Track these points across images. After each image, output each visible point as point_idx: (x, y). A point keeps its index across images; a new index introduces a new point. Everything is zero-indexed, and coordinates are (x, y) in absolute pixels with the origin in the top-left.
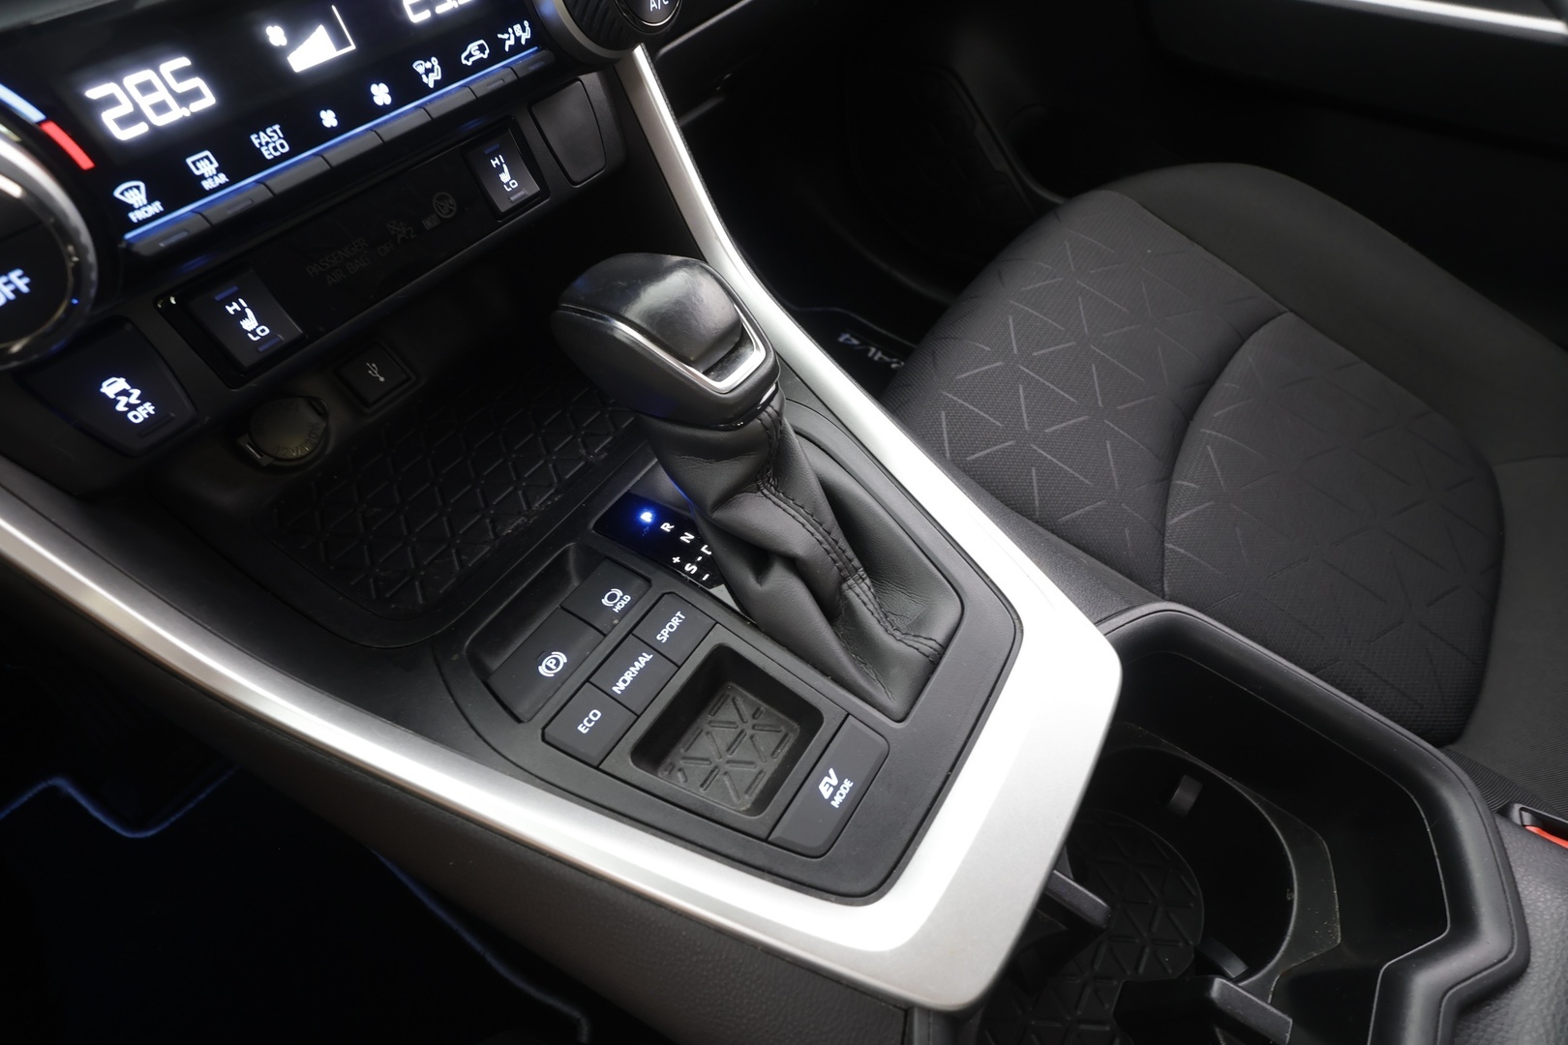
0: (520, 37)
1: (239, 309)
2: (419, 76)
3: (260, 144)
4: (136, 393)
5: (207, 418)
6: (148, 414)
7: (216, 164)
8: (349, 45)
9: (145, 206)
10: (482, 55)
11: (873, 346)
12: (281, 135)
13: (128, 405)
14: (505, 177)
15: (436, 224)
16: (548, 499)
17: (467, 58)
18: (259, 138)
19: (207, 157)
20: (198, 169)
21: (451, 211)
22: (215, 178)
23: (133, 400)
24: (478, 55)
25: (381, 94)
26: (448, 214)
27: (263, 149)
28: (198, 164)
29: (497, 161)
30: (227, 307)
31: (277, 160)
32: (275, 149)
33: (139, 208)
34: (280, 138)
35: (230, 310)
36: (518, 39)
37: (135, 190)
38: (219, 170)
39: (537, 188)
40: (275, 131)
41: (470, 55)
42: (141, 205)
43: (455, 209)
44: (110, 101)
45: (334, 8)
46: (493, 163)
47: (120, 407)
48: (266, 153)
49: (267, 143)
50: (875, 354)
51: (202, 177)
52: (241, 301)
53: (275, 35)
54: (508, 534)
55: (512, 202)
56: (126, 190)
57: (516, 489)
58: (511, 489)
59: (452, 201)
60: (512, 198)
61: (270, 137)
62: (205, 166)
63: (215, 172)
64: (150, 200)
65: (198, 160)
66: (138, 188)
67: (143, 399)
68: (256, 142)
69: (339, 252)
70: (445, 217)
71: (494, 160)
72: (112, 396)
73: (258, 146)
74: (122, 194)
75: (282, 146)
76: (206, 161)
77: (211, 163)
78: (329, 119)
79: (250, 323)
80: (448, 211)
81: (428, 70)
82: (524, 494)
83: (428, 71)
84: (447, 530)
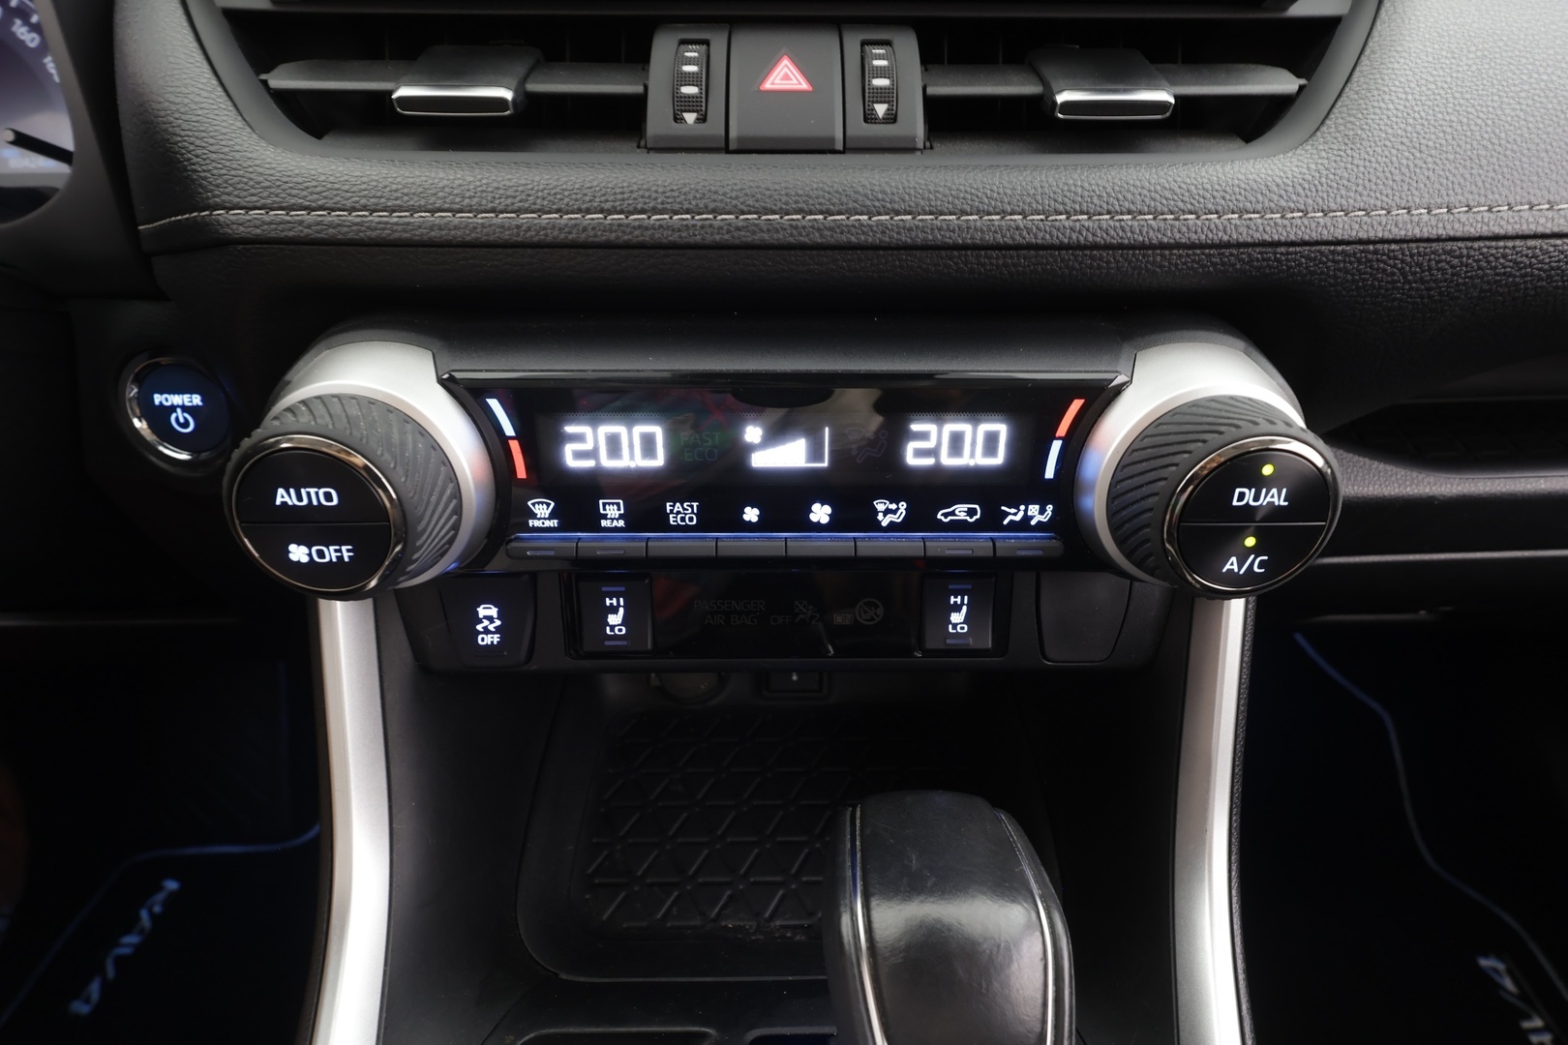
0: (1032, 517)
1: (615, 604)
2: (876, 512)
3: (672, 511)
4: (498, 623)
5: (535, 667)
6: (492, 642)
7: (622, 512)
8: (822, 461)
9: (545, 519)
10: (968, 518)
11: (1542, 1017)
12: (695, 511)
13: (486, 628)
14: (957, 618)
15: (847, 622)
16: (794, 928)
17: (946, 515)
18: (674, 506)
19: (618, 504)
20: (605, 509)
21: (872, 619)
22: (615, 521)
23: (491, 628)
24: (962, 516)
25: (820, 513)
26: (867, 620)
27: (671, 516)
28: (607, 507)
29: (959, 600)
30: (607, 599)
31: (678, 528)
32: (683, 519)
33: (539, 519)
34: (693, 512)
35: (608, 602)
36: (1027, 518)
37: (545, 506)
38: (621, 517)
39: (989, 643)
40: (692, 507)
41: (953, 513)
42: (543, 516)
43: (878, 620)
44: (579, 438)
45: (827, 429)
46: (952, 600)
47: (479, 627)
48: (671, 519)
49: (678, 513)
50: (1536, 1031)
51: (605, 517)
52: (621, 600)
53: (753, 433)
54: (726, 927)
55: (945, 644)
56: (539, 503)
57: (780, 884)
58: (779, 879)
59: (880, 611)
60: (948, 641)
61: (684, 509)
62: (612, 512)
63: (617, 516)
64: (550, 518)
65: (609, 504)
66: (548, 505)
67: (498, 630)
68: (668, 508)
69: (733, 602)
70: (861, 621)
71: (956, 597)
72: (481, 616)
73: (668, 511)
74: (534, 504)
75: (691, 519)
76: (615, 507)
77: (619, 509)
78: (751, 514)
79: (614, 619)
80: (869, 618)
81: (889, 512)
82: (783, 897)
83: (887, 512)
84: (694, 868)
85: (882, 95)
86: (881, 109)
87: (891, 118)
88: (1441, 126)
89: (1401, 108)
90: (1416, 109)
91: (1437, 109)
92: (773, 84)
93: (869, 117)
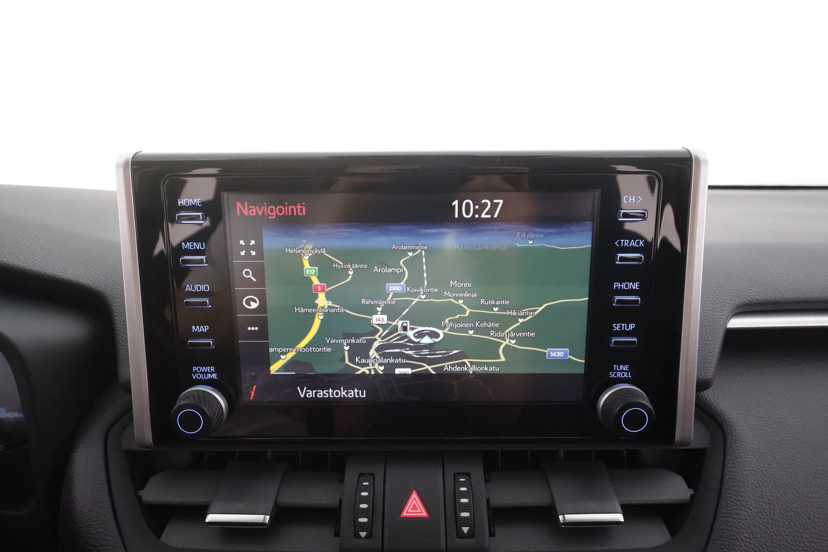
85: (466, 521)
86: (465, 529)
87: (471, 534)
92: (407, 513)
93: (460, 534)
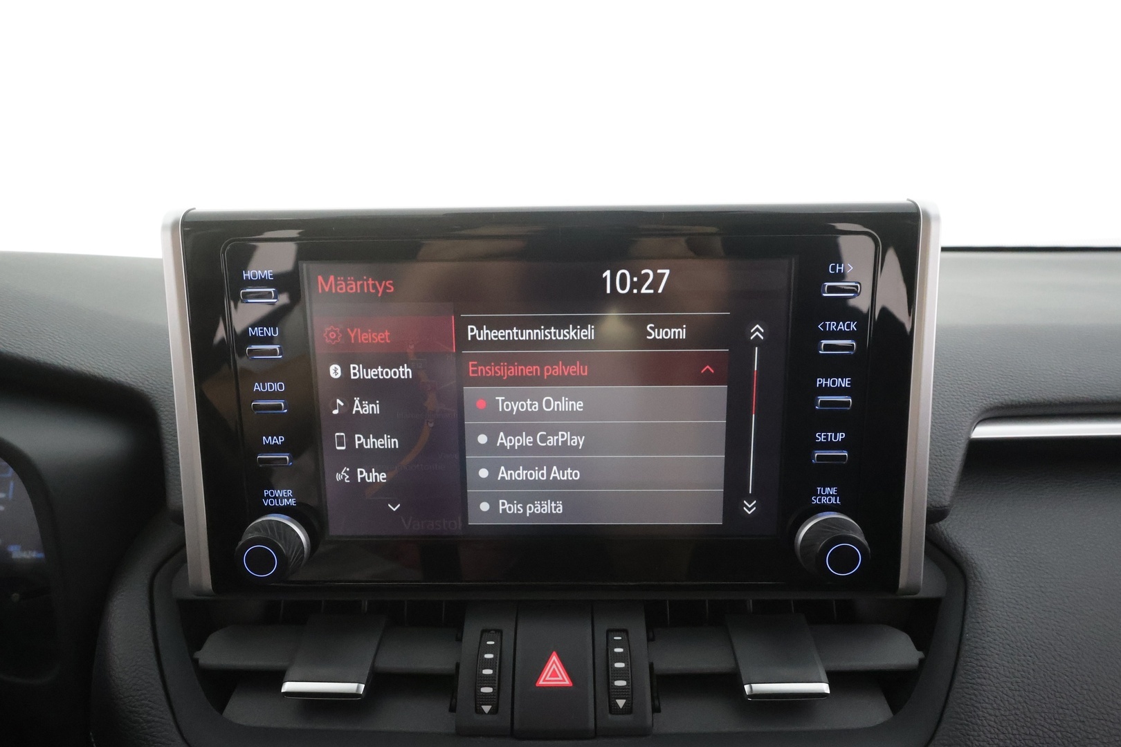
85: (621, 692)
86: (621, 703)
87: (628, 709)
88: (1024, 739)
89: (992, 723)
90: (1004, 724)
91: (1019, 724)
92: (544, 680)
93: (613, 709)
